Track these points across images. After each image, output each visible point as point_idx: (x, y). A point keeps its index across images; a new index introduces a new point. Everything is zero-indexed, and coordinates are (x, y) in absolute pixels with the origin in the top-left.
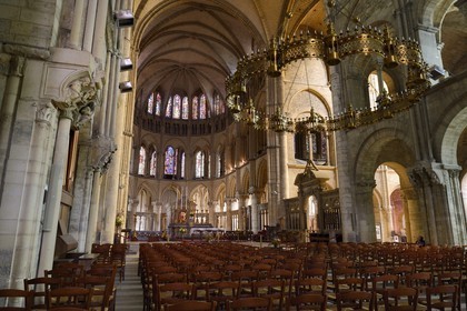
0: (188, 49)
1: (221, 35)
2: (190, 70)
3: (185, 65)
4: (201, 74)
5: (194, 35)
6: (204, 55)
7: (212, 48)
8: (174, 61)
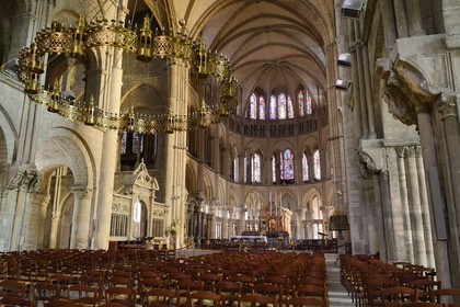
0: (267, 45)
1: (289, 19)
2: (283, 65)
3: (275, 61)
4: (295, 66)
5: (267, 28)
6: (286, 45)
7: (290, 35)
8: (261, 61)
